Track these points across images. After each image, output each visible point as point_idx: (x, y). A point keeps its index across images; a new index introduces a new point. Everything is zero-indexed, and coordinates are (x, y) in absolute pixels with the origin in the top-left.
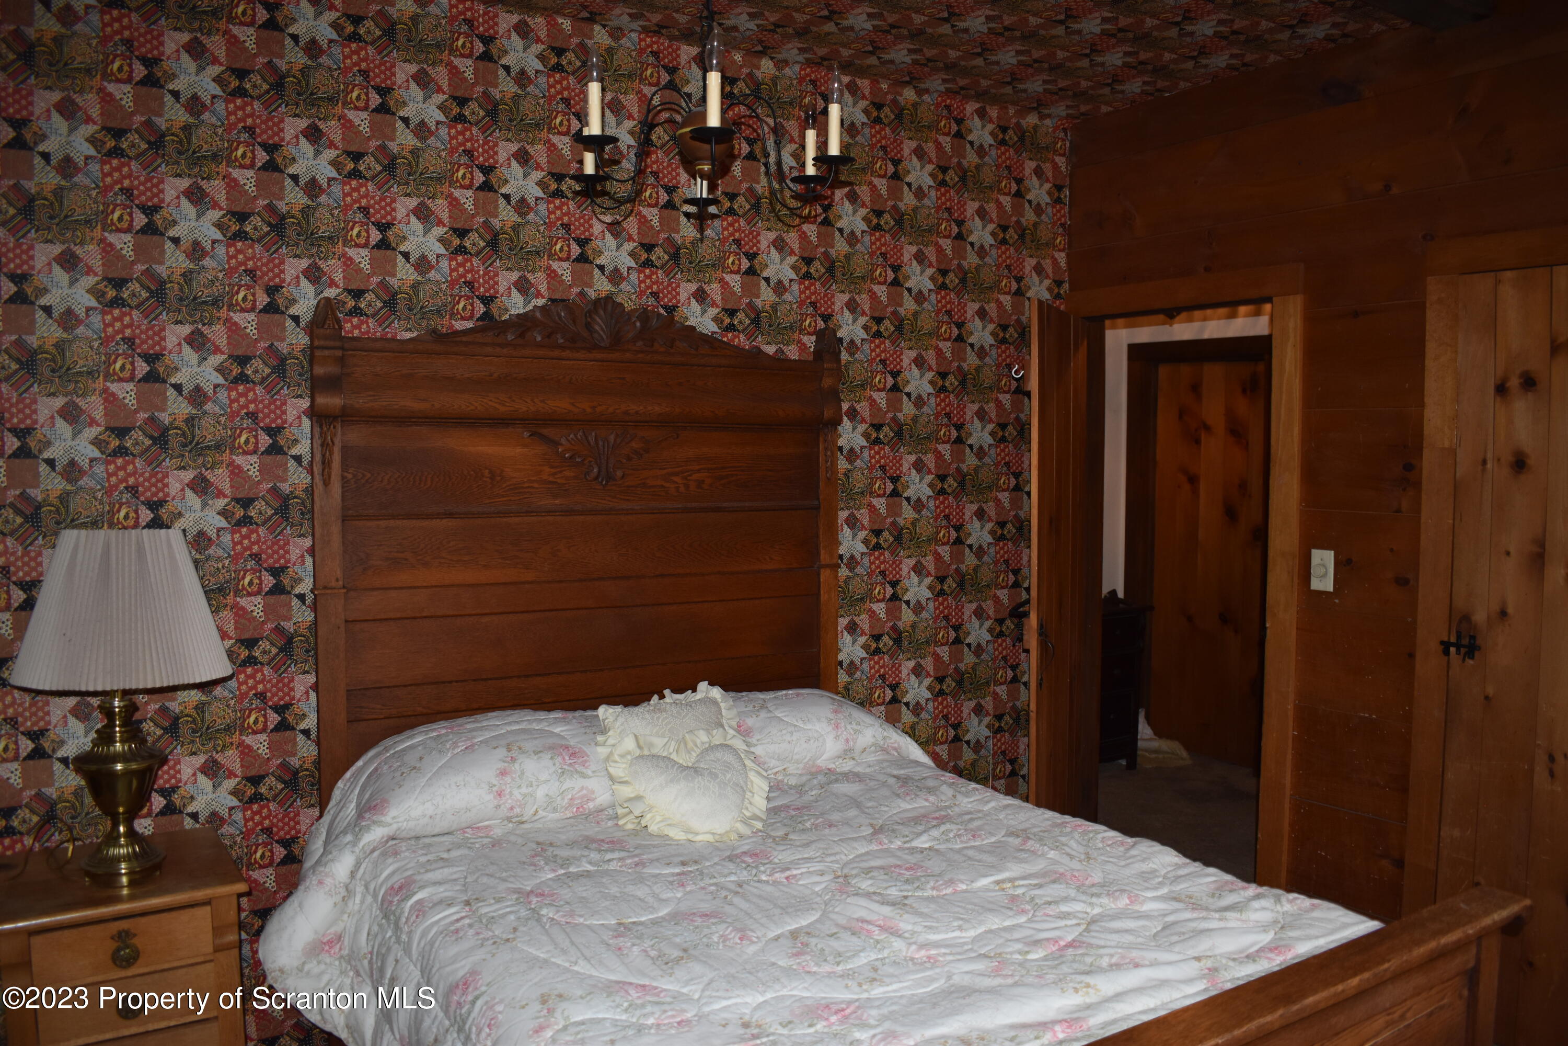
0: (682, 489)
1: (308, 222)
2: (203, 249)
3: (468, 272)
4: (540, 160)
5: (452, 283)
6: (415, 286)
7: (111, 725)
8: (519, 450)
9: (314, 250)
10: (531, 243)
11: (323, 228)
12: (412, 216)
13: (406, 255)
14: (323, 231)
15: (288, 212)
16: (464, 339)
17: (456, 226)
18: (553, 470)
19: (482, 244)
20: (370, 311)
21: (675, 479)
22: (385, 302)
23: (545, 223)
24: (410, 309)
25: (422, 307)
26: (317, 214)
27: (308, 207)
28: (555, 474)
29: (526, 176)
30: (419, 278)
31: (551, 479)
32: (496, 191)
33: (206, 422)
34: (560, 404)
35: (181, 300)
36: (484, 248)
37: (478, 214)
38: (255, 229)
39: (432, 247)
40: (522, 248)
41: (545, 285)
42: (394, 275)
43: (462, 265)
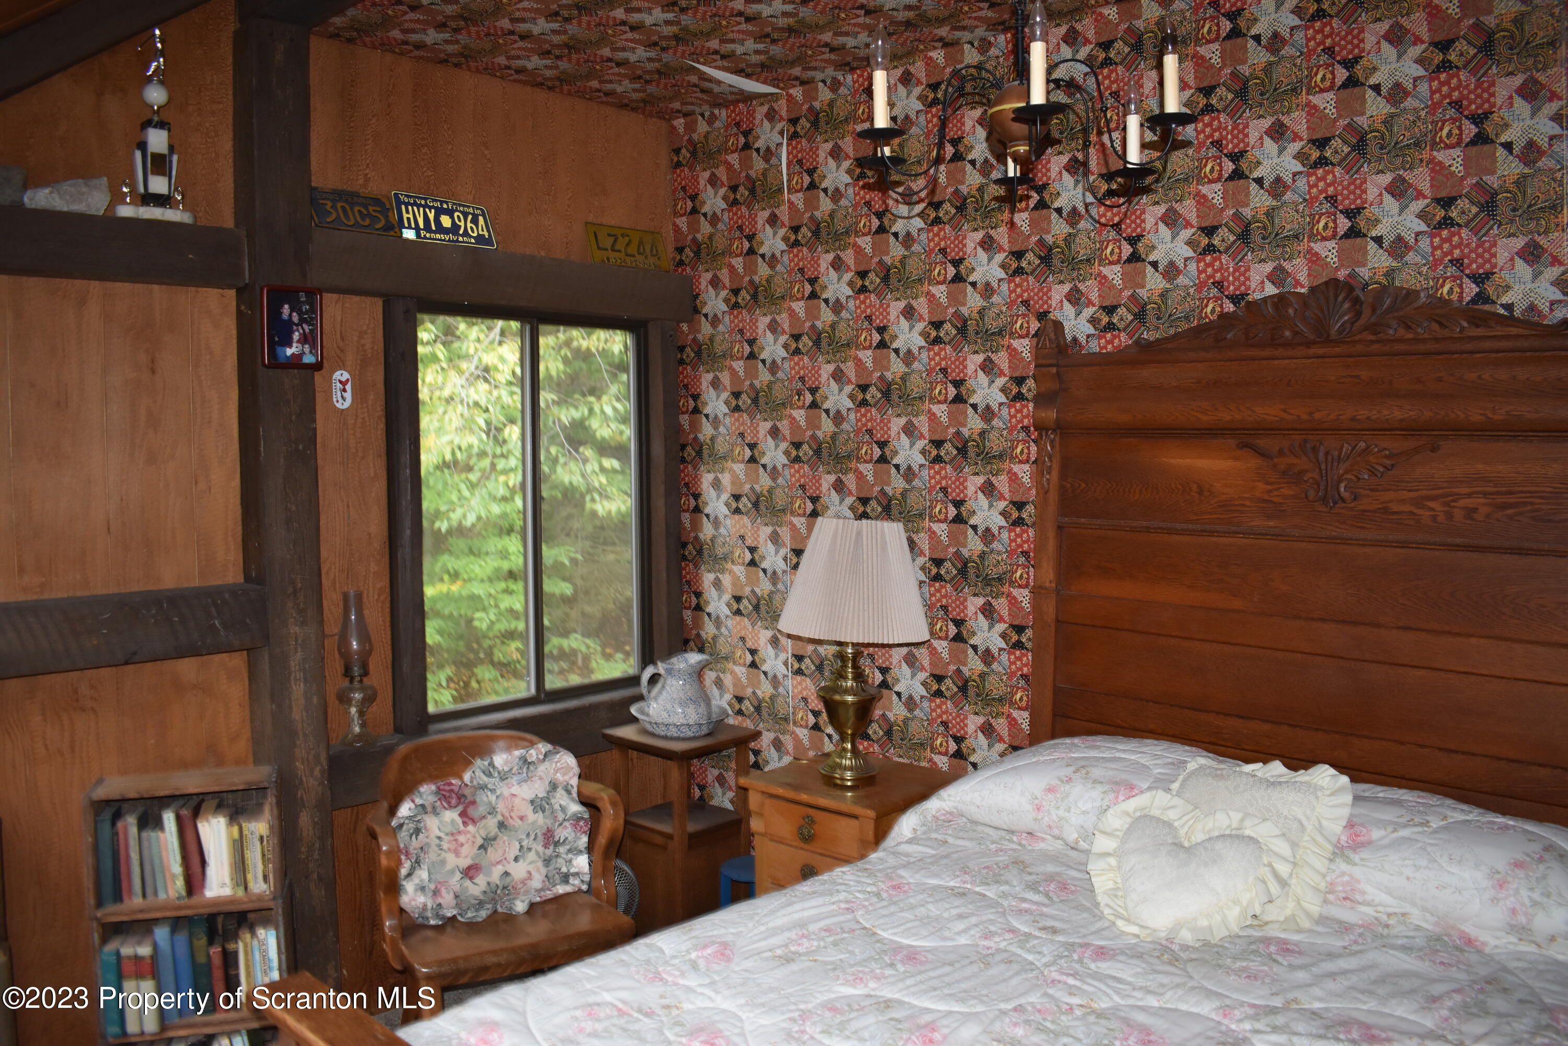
0: (1441, 518)
1: (1070, 249)
2: (992, 288)
3: (1216, 271)
4: (1297, 129)
5: (1200, 286)
6: (1164, 295)
7: (844, 666)
8: (1229, 463)
9: (1075, 274)
10: (1288, 227)
11: (1082, 252)
12: (1160, 223)
13: (1155, 265)
14: (1082, 254)
15: (1054, 243)
16: (1170, 346)
17: (1203, 225)
18: (1269, 487)
19: (1232, 238)
20: (1121, 326)
21: (1431, 504)
22: (1135, 315)
23: (1305, 200)
24: (1158, 319)
25: (1170, 315)
26: (1077, 239)
27: (1070, 234)
28: (1270, 491)
29: (1281, 151)
30: (1168, 286)
31: (1266, 497)
32: (1247, 177)
33: (993, 435)
34: (1269, 412)
35: (977, 333)
36: (1234, 242)
37: (1227, 206)
38: (1029, 263)
39: (1180, 252)
40: (1277, 235)
41: (1305, 272)
42: (1143, 287)
43: (1210, 265)
